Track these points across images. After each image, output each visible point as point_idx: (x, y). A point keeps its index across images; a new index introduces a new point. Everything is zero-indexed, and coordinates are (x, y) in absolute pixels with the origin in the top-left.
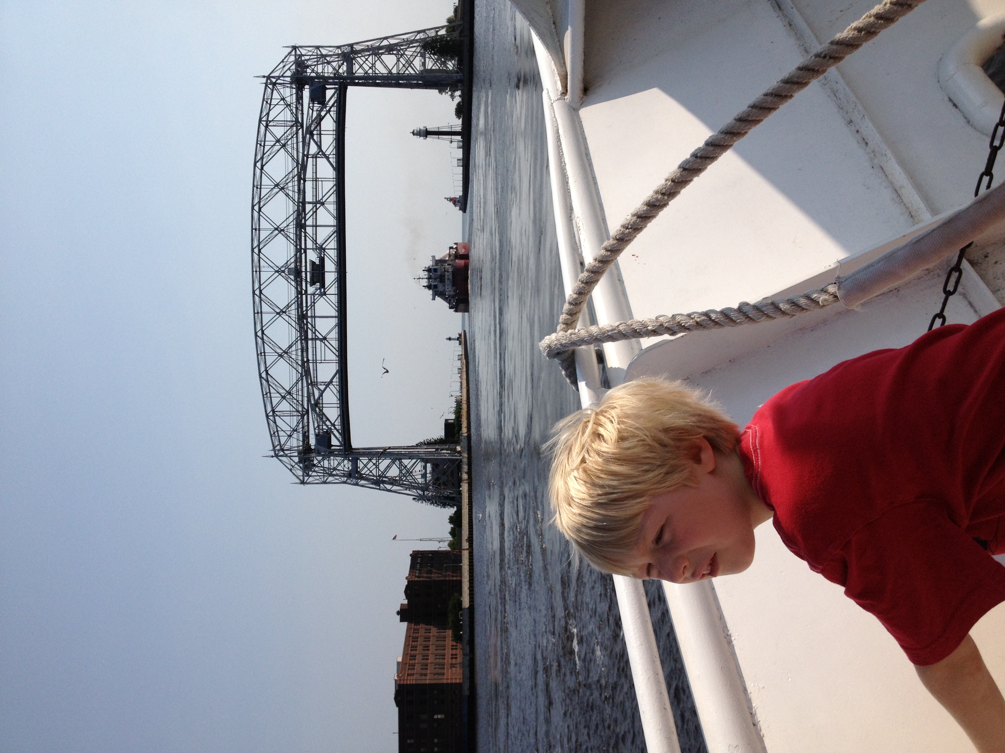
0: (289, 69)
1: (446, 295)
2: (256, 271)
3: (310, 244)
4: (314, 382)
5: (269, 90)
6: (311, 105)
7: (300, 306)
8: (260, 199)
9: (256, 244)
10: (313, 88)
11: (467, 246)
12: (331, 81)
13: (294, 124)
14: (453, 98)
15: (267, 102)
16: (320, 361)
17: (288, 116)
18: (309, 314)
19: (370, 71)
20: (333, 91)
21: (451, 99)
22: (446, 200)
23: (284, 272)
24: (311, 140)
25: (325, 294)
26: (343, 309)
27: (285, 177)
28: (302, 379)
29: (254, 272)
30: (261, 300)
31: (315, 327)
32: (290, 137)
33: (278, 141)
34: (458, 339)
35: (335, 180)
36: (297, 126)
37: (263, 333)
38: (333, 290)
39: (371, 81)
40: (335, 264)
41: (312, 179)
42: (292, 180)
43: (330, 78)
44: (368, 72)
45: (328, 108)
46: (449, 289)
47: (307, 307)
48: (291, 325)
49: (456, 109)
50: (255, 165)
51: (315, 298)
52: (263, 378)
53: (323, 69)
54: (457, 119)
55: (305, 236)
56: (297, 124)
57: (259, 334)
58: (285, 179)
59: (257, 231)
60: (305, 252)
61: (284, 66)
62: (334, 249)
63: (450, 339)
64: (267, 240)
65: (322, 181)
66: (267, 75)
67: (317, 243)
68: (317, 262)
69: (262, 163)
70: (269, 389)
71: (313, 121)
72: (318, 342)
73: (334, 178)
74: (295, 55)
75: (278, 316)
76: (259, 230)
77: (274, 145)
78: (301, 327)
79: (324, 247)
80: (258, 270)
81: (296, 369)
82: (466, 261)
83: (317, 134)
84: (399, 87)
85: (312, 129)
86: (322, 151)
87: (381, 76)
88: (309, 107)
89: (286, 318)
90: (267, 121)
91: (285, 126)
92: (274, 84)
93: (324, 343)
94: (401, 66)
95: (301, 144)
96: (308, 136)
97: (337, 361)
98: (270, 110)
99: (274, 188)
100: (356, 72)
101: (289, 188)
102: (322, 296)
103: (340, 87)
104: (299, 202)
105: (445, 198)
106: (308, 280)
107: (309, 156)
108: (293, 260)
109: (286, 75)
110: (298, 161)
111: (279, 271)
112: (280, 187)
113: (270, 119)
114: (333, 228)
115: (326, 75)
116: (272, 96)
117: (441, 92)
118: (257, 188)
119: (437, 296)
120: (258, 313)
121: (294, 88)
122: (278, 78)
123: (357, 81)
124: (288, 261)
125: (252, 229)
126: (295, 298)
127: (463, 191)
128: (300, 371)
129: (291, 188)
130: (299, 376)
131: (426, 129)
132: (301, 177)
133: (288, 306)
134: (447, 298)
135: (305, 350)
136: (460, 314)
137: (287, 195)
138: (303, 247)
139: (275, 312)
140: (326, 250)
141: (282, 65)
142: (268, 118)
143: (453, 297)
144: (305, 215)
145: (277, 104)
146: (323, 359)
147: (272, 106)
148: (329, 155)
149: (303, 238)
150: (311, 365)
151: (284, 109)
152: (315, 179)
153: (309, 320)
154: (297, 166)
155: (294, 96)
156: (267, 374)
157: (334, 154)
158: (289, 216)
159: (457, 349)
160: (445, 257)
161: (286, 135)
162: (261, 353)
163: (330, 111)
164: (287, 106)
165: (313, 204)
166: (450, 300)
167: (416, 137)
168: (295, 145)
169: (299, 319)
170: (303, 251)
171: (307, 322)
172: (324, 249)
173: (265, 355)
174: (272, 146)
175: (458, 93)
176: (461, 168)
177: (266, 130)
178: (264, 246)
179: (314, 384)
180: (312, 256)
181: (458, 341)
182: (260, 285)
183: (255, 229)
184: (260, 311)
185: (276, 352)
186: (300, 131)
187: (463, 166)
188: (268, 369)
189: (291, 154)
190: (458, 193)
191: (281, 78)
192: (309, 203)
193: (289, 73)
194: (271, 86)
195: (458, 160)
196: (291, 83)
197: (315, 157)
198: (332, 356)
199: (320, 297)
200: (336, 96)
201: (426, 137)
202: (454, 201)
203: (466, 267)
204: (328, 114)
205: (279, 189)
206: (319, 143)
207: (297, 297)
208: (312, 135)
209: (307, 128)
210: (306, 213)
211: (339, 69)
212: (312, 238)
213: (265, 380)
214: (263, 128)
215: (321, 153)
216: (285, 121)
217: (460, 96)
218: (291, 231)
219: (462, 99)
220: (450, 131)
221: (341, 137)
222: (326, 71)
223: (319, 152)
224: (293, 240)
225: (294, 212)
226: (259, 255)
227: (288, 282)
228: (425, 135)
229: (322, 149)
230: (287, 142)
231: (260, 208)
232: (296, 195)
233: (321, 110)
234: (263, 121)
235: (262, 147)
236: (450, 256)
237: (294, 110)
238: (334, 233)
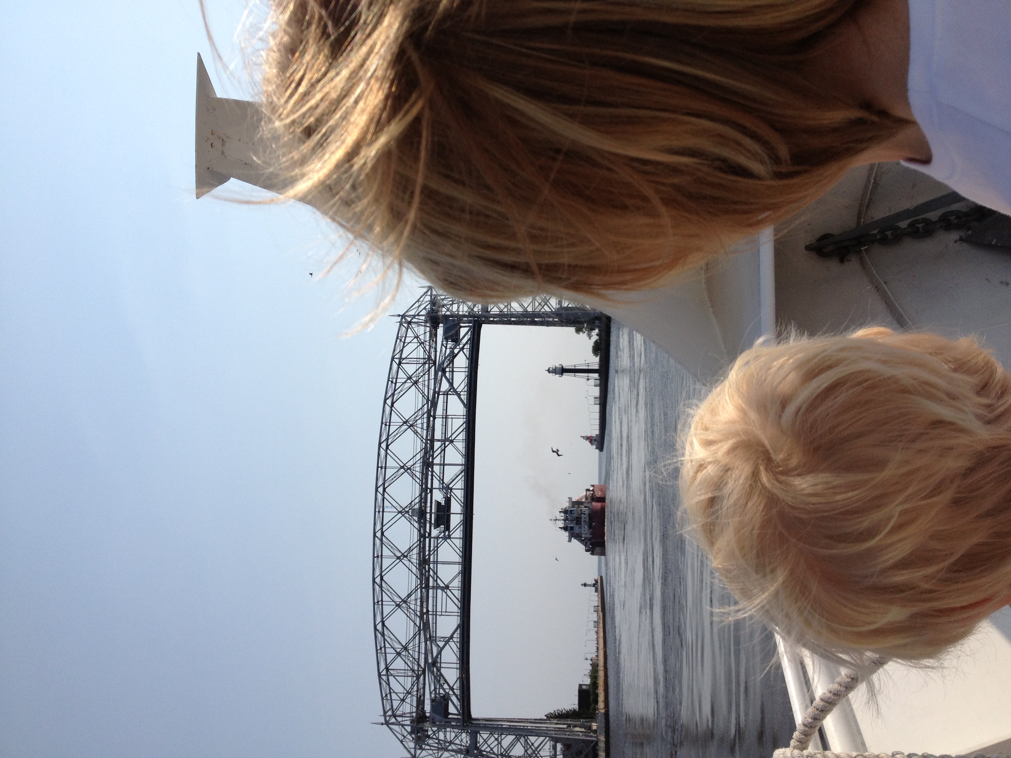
0: (425, 308)
1: (582, 537)
2: (379, 512)
3: (436, 484)
4: (433, 637)
5: (404, 328)
6: (444, 343)
7: (422, 549)
8: (388, 436)
9: (380, 482)
10: (447, 326)
11: (604, 489)
12: (466, 319)
13: (427, 361)
14: (590, 337)
15: (401, 340)
16: (440, 613)
17: (420, 353)
18: (432, 560)
19: (506, 310)
20: (467, 329)
21: (588, 338)
22: (582, 439)
23: (408, 512)
24: (443, 378)
25: (449, 537)
26: (467, 555)
27: (414, 414)
28: (420, 634)
29: (377, 513)
30: (382, 543)
31: (436, 574)
32: (422, 374)
33: (410, 378)
34: (594, 585)
35: (465, 417)
36: (429, 364)
37: (382, 579)
38: (458, 533)
39: (506, 319)
40: (461, 506)
41: (441, 417)
42: (421, 417)
43: (464, 316)
44: (504, 310)
45: (461, 346)
46: (585, 531)
47: (429, 551)
48: (411, 571)
49: (593, 347)
50: (385, 402)
51: (439, 542)
52: (378, 630)
53: (458, 307)
54: (594, 357)
55: (432, 475)
56: (429, 360)
57: (378, 580)
58: (414, 416)
59: (383, 470)
60: (431, 492)
61: (419, 306)
62: (462, 489)
63: (585, 585)
64: (393, 479)
65: (452, 418)
66: (402, 314)
67: (443, 482)
68: (443, 503)
69: (393, 400)
70: (384, 643)
71: (445, 358)
72: (439, 591)
73: (464, 416)
74: (431, 296)
75: (398, 561)
76: (385, 469)
77: (405, 382)
78: (421, 574)
79: (450, 486)
80: (381, 510)
81: (414, 622)
82: (603, 504)
83: (449, 371)
84: (535, 325)
85: (445, 365)
86: (454, 388)
87: (514, 314)
88: (442, 345)
89: (407, 563)
90: (401, 359)
91: (417, 364)
92: (410, 323)
93: (446, 593)
94: (537, 304)
95: (432, 382)
96: (440, 373)
97: (459, 614)
98: (404, 347)
99: (403, 425)
100: (490, 311)
101: (418, 426)
102: (446, 540)
103: (474, 327)
104: (427, 440)
105: (581, 437)
106: (433, 522)
107: (440, 393)
108: (417, 500)
109: (420, 314)
110: (428, 398)
111: (402, 512)
112: (409, 424)
113: (403, 356)
114: (461, 467)
115: (461, 313)
116: (406, 335)
117: (578, 331)
118: (386, 425)
119: (573, 538)
120: (378, 556)
121: (428, 327)
122: (414, 316)
123: (492, 319)
124: (412, 502)
125: (378, 467)
126: (417, 542)
127: (600, 430)
128: (418, 624)
129: (420, 426)
130: (417, 630)
131: (562, 367)
132: (431, 415)
133: (410, 550)
134: (583, 540)
135: (424, 600)
136: (596, 558)
137: (416, 433)
138: (429, 486)
139: (395, 556)
140: (453, 490)
141: (417, 305)
142: (401, 356)
143: (589, 539)
144: (433, 452)
145: (410, 342)
146: (444, 610)
147: (406, 344)
148: (461, 392)
149: (430, 477)
150: (430, 617)
151: (417, 348)
152: (445, 417)
153: (431, 566)
154: (427, 403)
155: (428, 334)
156: (383, 625)
157: (465, 391)
158: (416, 455)
160: (581, 498)
161: (417, 372)
162: (378, 602)
163: (464, 349)
164: (420, 345)
165: (441, 441)
166: (586, 543)
167: (551, 374)
168: (426, 382)
169: (420, 564)
170: (429, 490)
171: (429, 568)
172: (451, 489)
173: (382, 605)
174: (403, 383)
175: (597, 331)
176: (598, 406)
177: (399, 368)
178: (390, 485)
179: (431, 639)
180: (438, 496)
181: (594, 588)
182: (383, 526)
183: (381, 467)
184: (380, 555)
185: (393, 601)
186: (433, 368)
187: (600, 404)
188: (384, 620)
189: (422, 391)
190: (595, 431)
191: (417, 317)
192: (438, 440)
193: (424, 312)
194: (406, 325)
195: (595, 398)
196: (426, 322)
197: (446, 394)
198: (453, 607)
199: (443, 541)
200: (469, 333)
201: (562, 375)
202: (590, 439)
203: (603, 510)
204: (461, 352)
205: (407, 427)
206: (451, 381)
207: (420, 540)
208: (444, 372)
209: (439, 364)
210: (435, 450)
211: (474, 308)
212: (439, 477)
213: (380, 633)
214: (395, 366)
215: (452, 390)
216: (417, 358)
217: (597, 335)
218: (418, 468)
219: (600, 339)
220: (587, 368)
221: (473, 374)
222: (461, 309)
223: (451, 389)
224: (419, 479)
225: (421, 450)
226: (383, 495)
227: (411, 524)
228: (561, 372)
229: (454, 386)
230: (418, 380)
231: (387, 446)
232: (425, 432)
233: (455, 347)
234: (396, 358)
235: (394, 385)
236: (587, 499)
237: (427, 348)
238: (462, 472)
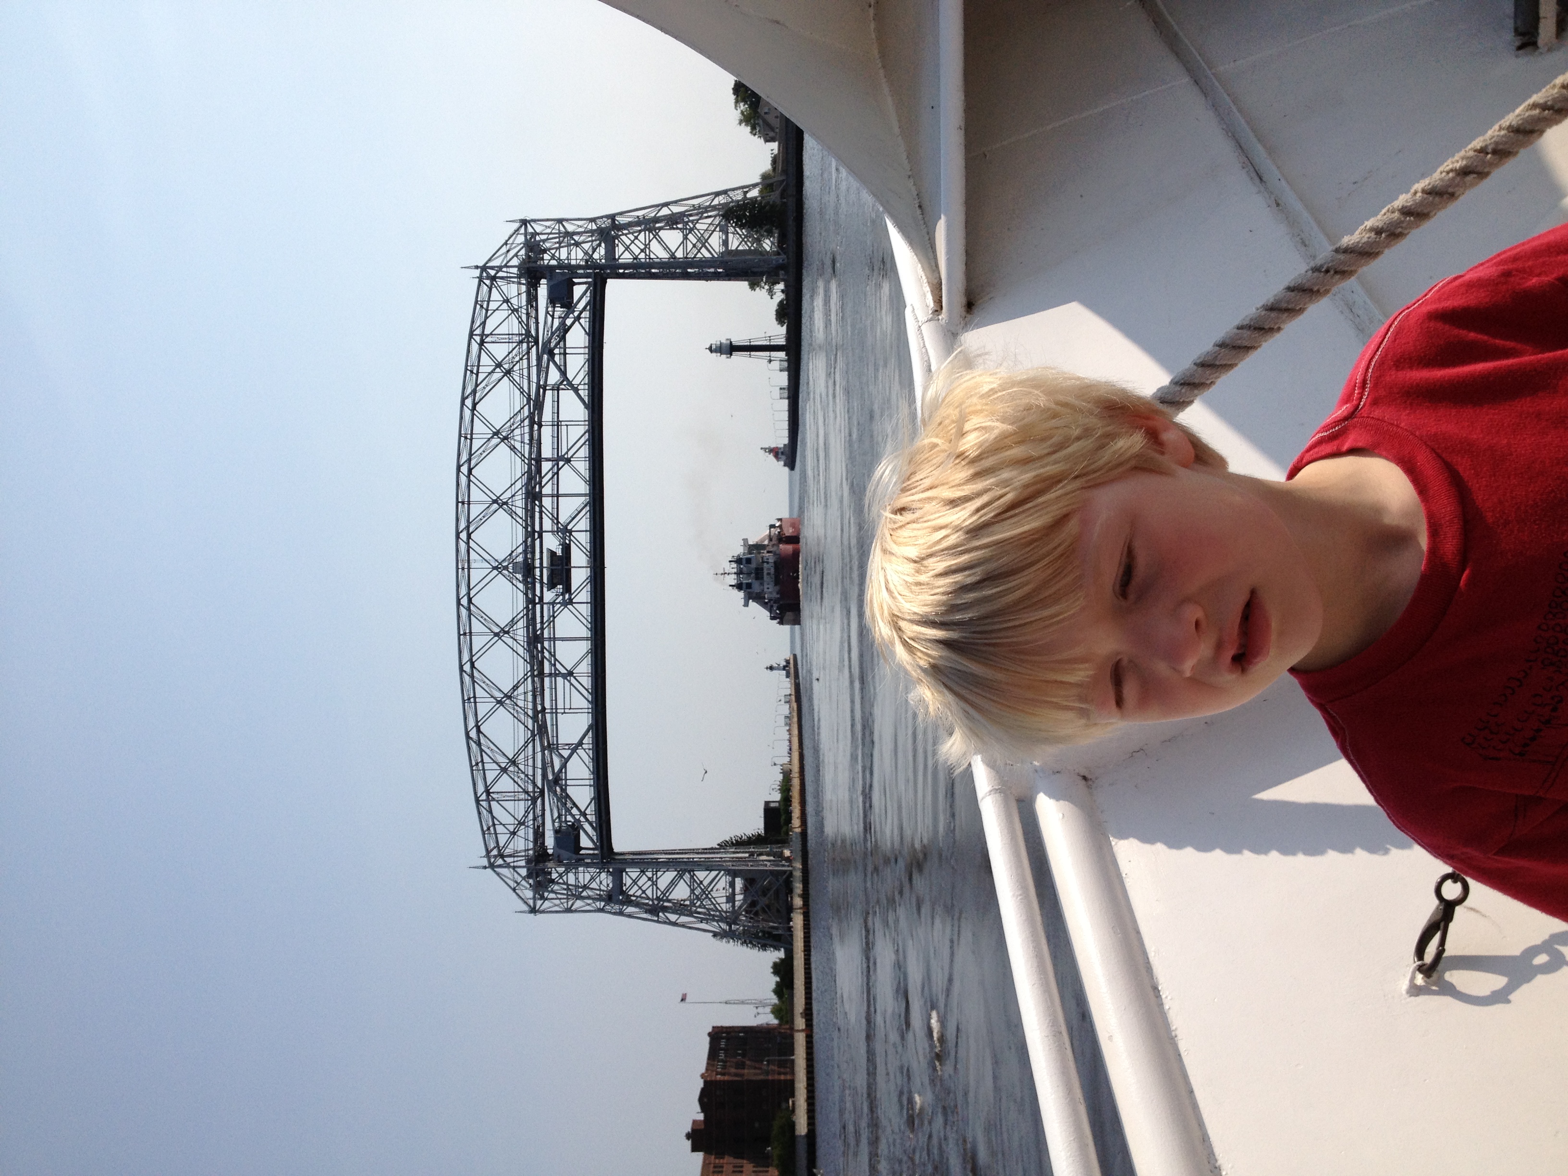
0: (516, 255)
1: (765, 598)
2: (463, 569)
3: (547, 524)
4: (554, 744)
5: (485, 287)
6: (550, 309)
7: (531, 622)
8: (471, 455)
9: (463, 525)
10: (552, 283)
11: (796, 524)
12: (581, 271)
13: (524, 339)
14: (772, 296)
15: (482, 306)
16: (563, 711)
17: (514, 326)
18: (546, 635)
19: (642, 256)
20: (584, 287)
21: (769, 297)
22: (763, 451)
23: (506, 568)
24: (551, 363)
25: (571, 602)
26: (599, 628)
27: (510, 420)
28: (534, 740)
29: (460, 570)
30: (470, 614)
31: (554, 656)
32: (517, 359)
33: (499, 365)
34: (784, 668)
35: (587, 423)
36: (528, 342)
37: (473, 666)
38: (584, 596)
39: (643, 271)
40: (587, 555)
41: (551, 423)
42: (520, 424)
43: (579, 267)
44: (639, 257)
45: (576, 314)
46: (770, 590)
47: (542, 623)
48: (516, 652)
49: (776, 310)
50: (463, 403)
51: (555, 609)
52: (471, 738)
53: (569, 254)
54: (779, 326)
55: (541, 512)
56: (528, 337)
57: (467, 668)
58: (508, 424)
59: (466, 506)
60: (541, 537)
61: (508, 251)
62: (586, 531)
63: (771, 668)
64: (481, 519)
65: (567, 425)
66: (481, 264)
67: (558, 522)
68: (559, 552)
69: (474, 399)
70: (482, 756)
71: (553, 334)
72: (560, 680)
73: (585, 421)
74: (526, 234)
75: (496, 638)
76: (469, 504)
77: (493, 372)
78: (532, 657)
79: (569, 527)
80: (466, 566)
81: (524, 724)
82: (795, 546)
83: (560, 354)
84: (688, 279)
85: (552, 345)
86: (568, 380)
87: (657, 263)
88: (547, 312)
89: (510, 641)
90: (482, 335)
91: (509, 342)
92: (493, 279)
93: (569, 682)
94: (690, 246)
95: (534, 370)
96: (545, 357)
97: (590, 711)
98: (486, 318)
99: (492, 437)
100: (619, 258)
101: (515, 438)
102: (566, 606)
103: (595, 283)
104: (530, 459)
105: (762, 449)
106: (545, 580)
107: (547, 388)
108: (520, 550)
109: (510, 264)
110: (529, 395)
111: (499, 568)
112: (502, 436)
113: (487, 332)
114: (584, 498)
115: (573, 262)
116: (490, 297)
117: (753, 286)
118: (466, 438)
119: (751, 601)
120: (465, 634)
121: (523, 284)
122: (500, 268)
123: (621, 271)
124: (512, 552)
125: (458, 502)
126: (523, 610)
127: (789, 437)
128: (530, 727)
129: (519, 438)
130: (529, 736)
131: (731, 342)
132: (535, 421)
133: (513, 622)
134: (766, 603)
135: (538, 692)
136: (787, 628)
137: (513, 448)
138: (537, 528)
139: (492, 632)
140: (573, 533)
141: (504, 249)
142: (483, 331)
143: (776, 601)
144: (541, 478)
145: (497, 309)
146: (567, 706)
147: (489, 312)
148: (578, 385)
149: (537, 515)
150: (548, 716)
151: (508, 317)
152: (556, 424)
153: (546, 644)
154: (528, 403)
155: (524, 296)
156: (479, 731)
157: (585, 384)
158: (516, 482)
159: (783, 685)
160: (763, 540)
161: (510, 356)
162: (469, 699)
163: (580, 318)
164: (513, 312)
165: (552, 461)
166: (772, 606)
167: (714, 354)
168: (525, 371)
169: (529, 643)
170: (536, 535)
171: (543, 647)
172: (570, 532)
173: (475, 702)
174: (490, 373)
175: (781, 286)
176: (786, 401)
177: (480, 349)
178: (477, 529)
179: (552, 747)
180: (552, 543)
181: (784, 672)
182: (469, 589)
183: (463, 503)
184: (468, 631)
185: (492, 697)
186: (534, 349)
187: (789, 398)
188: (479, 724)
189: (519, 385)
190: (782, 439)
191: (504, 269)
192: (548, 460)
193: (515, 262)
194: (488, 282)
195: (781, 389)
196: (519, 277)
197: (557, 388)
198: (581, 702)
199: (562, 607)
200: (588, 294)
201: (731, 355)
202: (776, 452)
203: (796, 554)
204: (577, 322)
205: (499, 440)
206: (562, 368)
207: (527, 607)
208: (551, 355)
209: (543, 344)
210: (543, 475)
211: (593, 253)
212: (552, 514)
213: (475, 742)
214: (475, 347)
215: (565, 383)
216: (509, 334)
217: (783, 291)
218: (519, 502)
219: (787, 295)
220: (768, 343)
221: (596, 356)
222: (573, 256)
223: (563, 381)
224: (521, 518)
225: (523, 475)
226: (468, 543)
227: (513, 584)
228: (729, 349)
229: (568, 376)
230: (513, 368)
231: (470, 470)
232: (527, 447)
233: (567, 316)
234: (476, 335)
235: (474, 376)
236: (771, 540)
237: (524, 317)
238: (586, 506)
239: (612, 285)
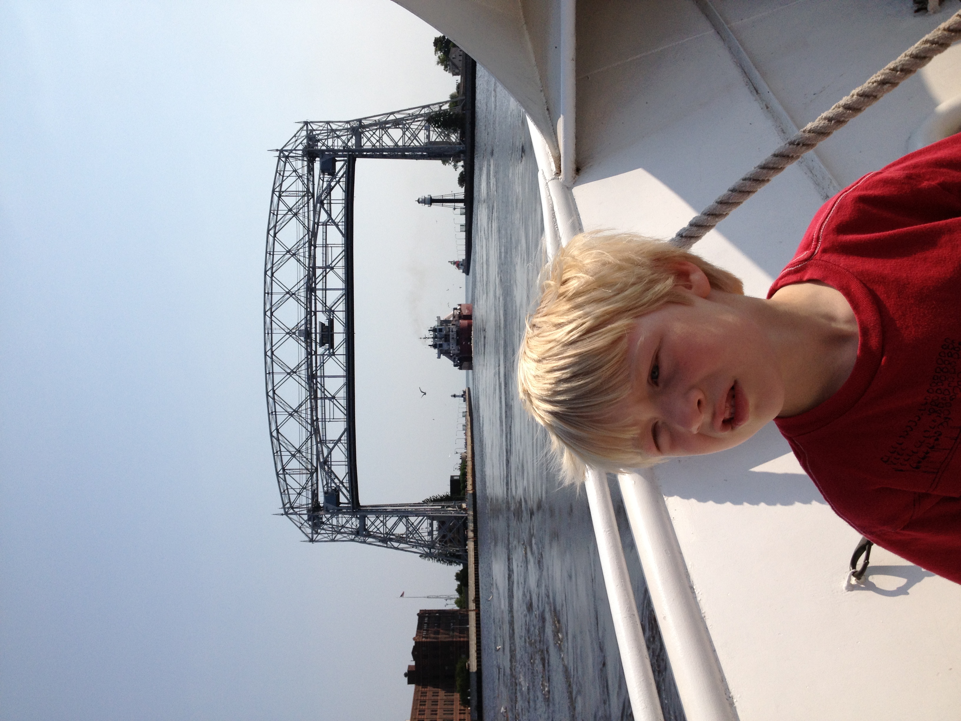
0: (301, 143)
1: (450, 353)
2: (268, 334)
3: (319, 307)
4: (323, 440)
5: (282, 163)
6: (321, 176)
7: (310, 366)
8: (273, 264)
9: (268, 307)
10: (323, 160)
11: (470, 308)
12: (341, 153)
13: (306, 194)
14: (456, 169)
15: (280, 174)
16: (329, 420)
17: (299, 186)
18: (319, 374)
19: (378, 144)
20: (342, 163)
21: (454, 170)
23: (294, 333)
24: (322, 209)
25: (334, 354)
26: (351, 369)
27: (297, 244)
28: (311, 438)
29: (266, 334)
30: (272, 361)
31: (324, 387)
32: (301, 206)
33: (290, 210)
34: (462, 396)
35: (344, 246)
36: (308, 196)
37: (274, 393)
38: (341, 350)
39: (378, 153)
40: (343, 326)
41: (322, 246)
42: (303, 246)
43: (339, 151)
44: (376, 145)
45: (337, 179)
46: (454, 348)
47: (316, 367)
48: (301, 384)
49: (459, 178)
50: (268, 233)
51: (324, 358)
52: (274, 437)
53: (333, 143)
54: (460, 187)
55: (315, 299)
56: (309, 193)
57: (271, 394)
58: (296, 246)
59: (270, 295)
60: (315, 315)
61: (296, 141)
62: (343, 311)
63: (455, 396)
64: (279, 304)
65: (331, 247)
66: (280, 148)
67: (326, 306)
68: (327, 324)
69: (275, 231)
70: (280, 447)
71: (323, 191)
72: (327, 401)
73: (342, 244)
74: (307, 130)
75: (289, 376)
76: (272, 294)
77: (287, 214)
78: (310, 387)
79: (333, 309)
80: (270, 332)
81: (305, 428)
82: (469, 321)
83: (327, 203)
84: (405, 159)
85: (323, 198)
86: (332, 219)
87: (387, 149)
88: (320, 178)
89: (297, 378)
90: (280, 191)
91: (296, 196)
92: (287, 157)
93: (333, 402)
94: (407, 139)
95: (312, 213)
96: (319, 205)
97: (346, 420)
98: (283, 181)
99: (286, 254)
100: (364, 146)
101: (300, 254)
102: (331, 357)
103: (349, 159)
104: (309, 267)
105: (449, 262)
106: (318, 341)
107: (320, 224)
108: (303, 322)
109: (298, 148)
110: (309, 228)
111: (290, 333)
112: (292, 253)
113: (283, 190)
114: (341, 291)
115: (336, 148)
116: (285, 168)
117: (444, 162)
118: (270, 254)
119: (442, 355)
120: (269, 373)
121: (305, 161)
122: (291, 151)
123: (365, 153)
124: (298, 324)
125: (265, 293)
126: (305, 359)
127: (466, 255)
128: (309, 430)
129: (302, 254)
130: (309, 435)
131: (431, 197)
132: (312, 244)
133: (299, 366)
134: (451, 356)
135: (314, 409)
136: (464, 372)
137: (298, 261)
138: (313, 309)
139: (286, 372)
140: (335, 312)
141: (294, 140)
142: (281, 189)
143: (457, 355)
144: (316, 279)
145: (289, 176)
146: (332, 417)
147: (285, 178)
148: (338, 222)
149: (313, 301)
150: (320, 423)
151: (296, 180)
152: (325, 246)
153: (319, 379)
154: (308, 233)
155: (306, 168)
156: (278, 432)
157: (342, 222)
158: (300, 281)
159: (462, 406)
160: (449, 317)
161: (297, 204)
162: (272, 413)
164: (299, 178)
165: (323, 268)
166: (455, 358)
167: (421, 204)
168: (306, 214)
169: (308, 379)
170: (313, 313)
171: (317, 382)
172: (333, 311)
173: (276, 415)
174: (285, 215)
175: (461, 163)
176: (464, 233)
177: (279, 200)
178: (276, 309)
179: (322, 442)
180: (322, 318)
181: (462, 399)
182: (272, 346)
183: (268, 293)
184: (271, 372)
185: (286, 411)
186: (311, 201)
187: (466, 231)
188: (278, 428)
189: (303, 222)
190: (461, 256)
191: (294, 152)
192: (319, 268)
193: (300, 147)
194: (284, 159)
195: (461, 225)
196: (303, 156)
197: (325, 224)
198: (340, 415)
199: (329, 357)
200: (345, 167)
201: (431, 205)
202: (457, 264)
203: (470, 326)
204: (338, 184)
205: (290, 255)
206: (329, 212)
207: (307, 357)
208: (322, 204)
209: (317, 197)
210: (317, 277)
211: (348, 142)
212: (322, 301)
213: (276, 439)
214: (276, 199)
215: (330, 221)
216: (296, 191)
217: (463, 166)
218: (302, 294)
219: (465, 169)
220: (454, 198)
221: (350, 205)
222: (336, 144)
223: (329, 220)
224: (304, 303)
225: (305, 277)
226: (271, 318)
227: (299, 343)
228: (430, 202)
229: (332, 217)
230: (299, 211)
231: (272, 274)
232: (307, 260)
233: (331, 181)
234: (276, 191)
235: (275, 216)
236: (454, 317)
237: (306, 181)
238: (343, 296)
239: (360, 162)
